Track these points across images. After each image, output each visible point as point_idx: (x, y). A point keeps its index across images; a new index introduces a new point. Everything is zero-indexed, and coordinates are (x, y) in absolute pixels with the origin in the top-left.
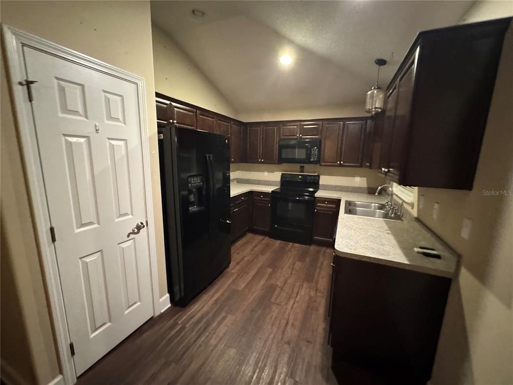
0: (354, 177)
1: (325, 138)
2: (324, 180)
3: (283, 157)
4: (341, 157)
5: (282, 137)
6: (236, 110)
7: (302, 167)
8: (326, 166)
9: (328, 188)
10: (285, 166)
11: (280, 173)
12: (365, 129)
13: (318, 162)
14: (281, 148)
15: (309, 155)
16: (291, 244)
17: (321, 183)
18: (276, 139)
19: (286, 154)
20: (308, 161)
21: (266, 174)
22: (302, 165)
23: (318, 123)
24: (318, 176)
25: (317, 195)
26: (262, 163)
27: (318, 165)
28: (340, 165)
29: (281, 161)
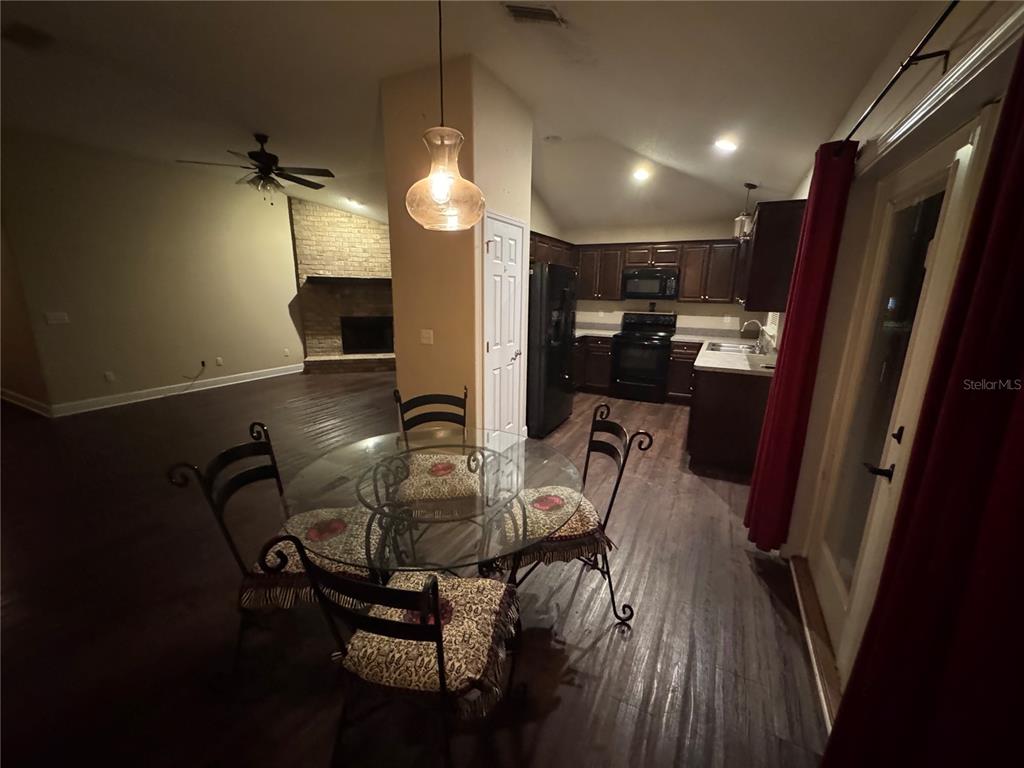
0: (723, 316)
1: (686, 267)
2: (683, 321)
3: (628, 291)
4: (705, 290)
5: (628, 265)
6: (562, 227)
7: (653, 305)
8: (685, 302)
9: (687, 331)
10: (629, 303)
11: (622, 313)
12: (738, 255)
13: (675, 297)
14: (626, 278)
15: (663, 288)
16: (638, 403)
17: (679, 324)
18: (620, 268)
19: (632, 287)
20: (663, 295)
21: (601, 314)
22: (653, 301)
23: (676, 246)
24: (675, 316)
25: (672, 339)
26: (599, 299)
27: (675, 301)
28: (705, 301)
29: (626, 295)
